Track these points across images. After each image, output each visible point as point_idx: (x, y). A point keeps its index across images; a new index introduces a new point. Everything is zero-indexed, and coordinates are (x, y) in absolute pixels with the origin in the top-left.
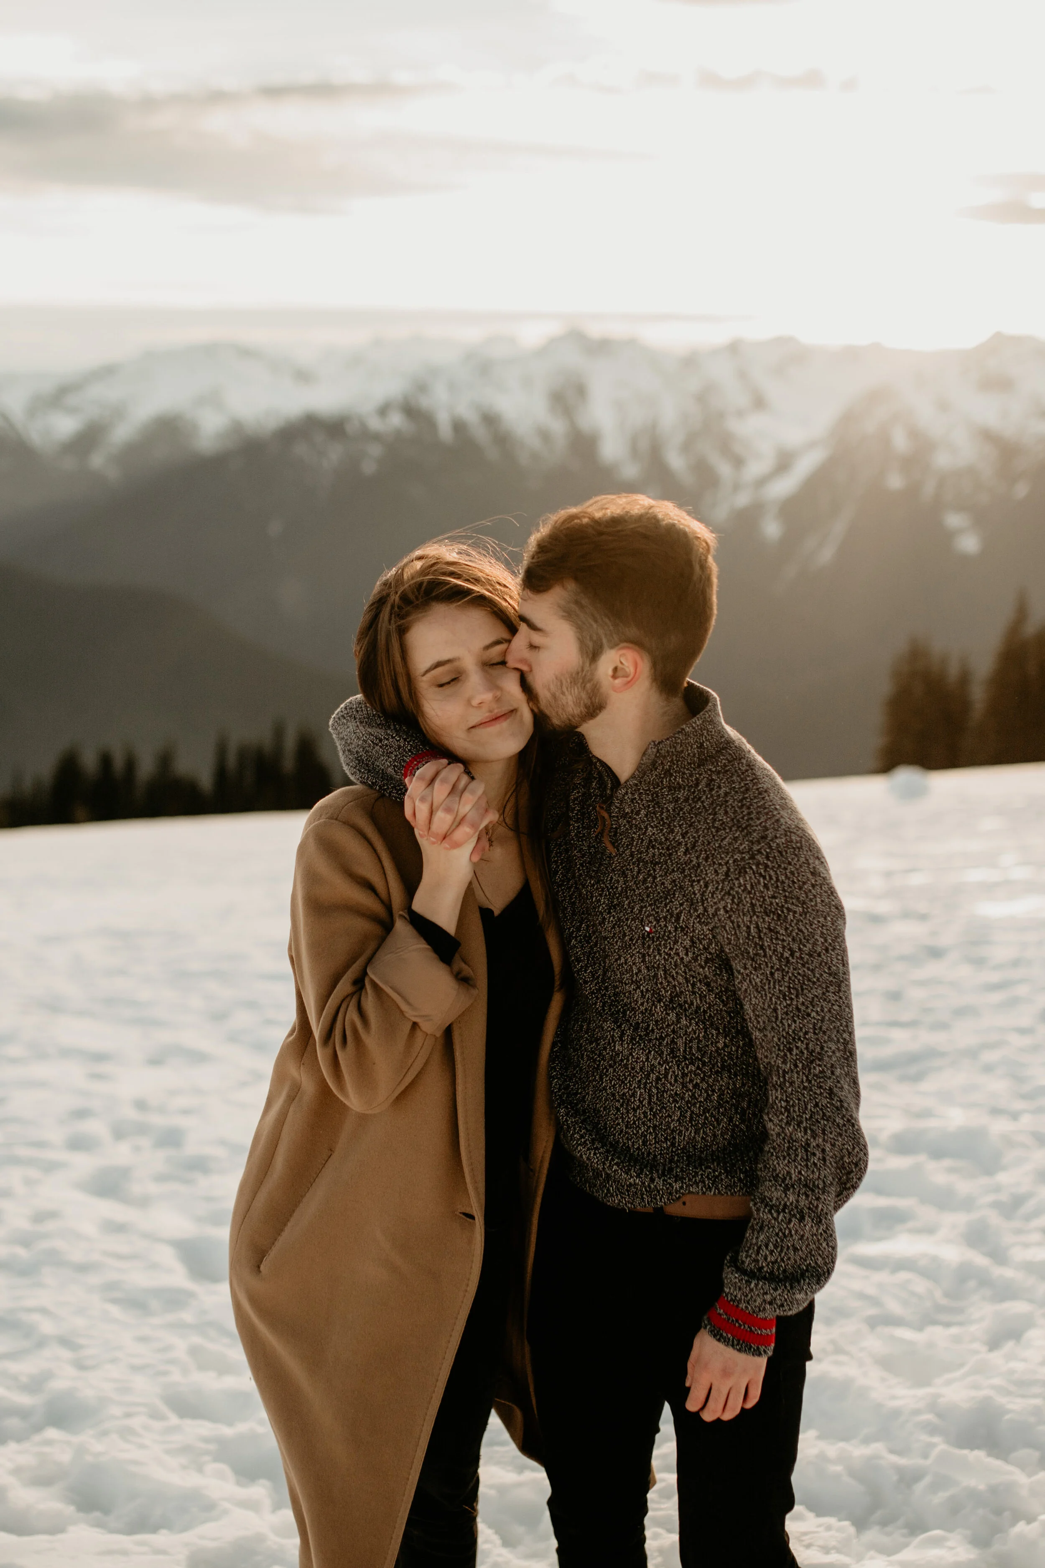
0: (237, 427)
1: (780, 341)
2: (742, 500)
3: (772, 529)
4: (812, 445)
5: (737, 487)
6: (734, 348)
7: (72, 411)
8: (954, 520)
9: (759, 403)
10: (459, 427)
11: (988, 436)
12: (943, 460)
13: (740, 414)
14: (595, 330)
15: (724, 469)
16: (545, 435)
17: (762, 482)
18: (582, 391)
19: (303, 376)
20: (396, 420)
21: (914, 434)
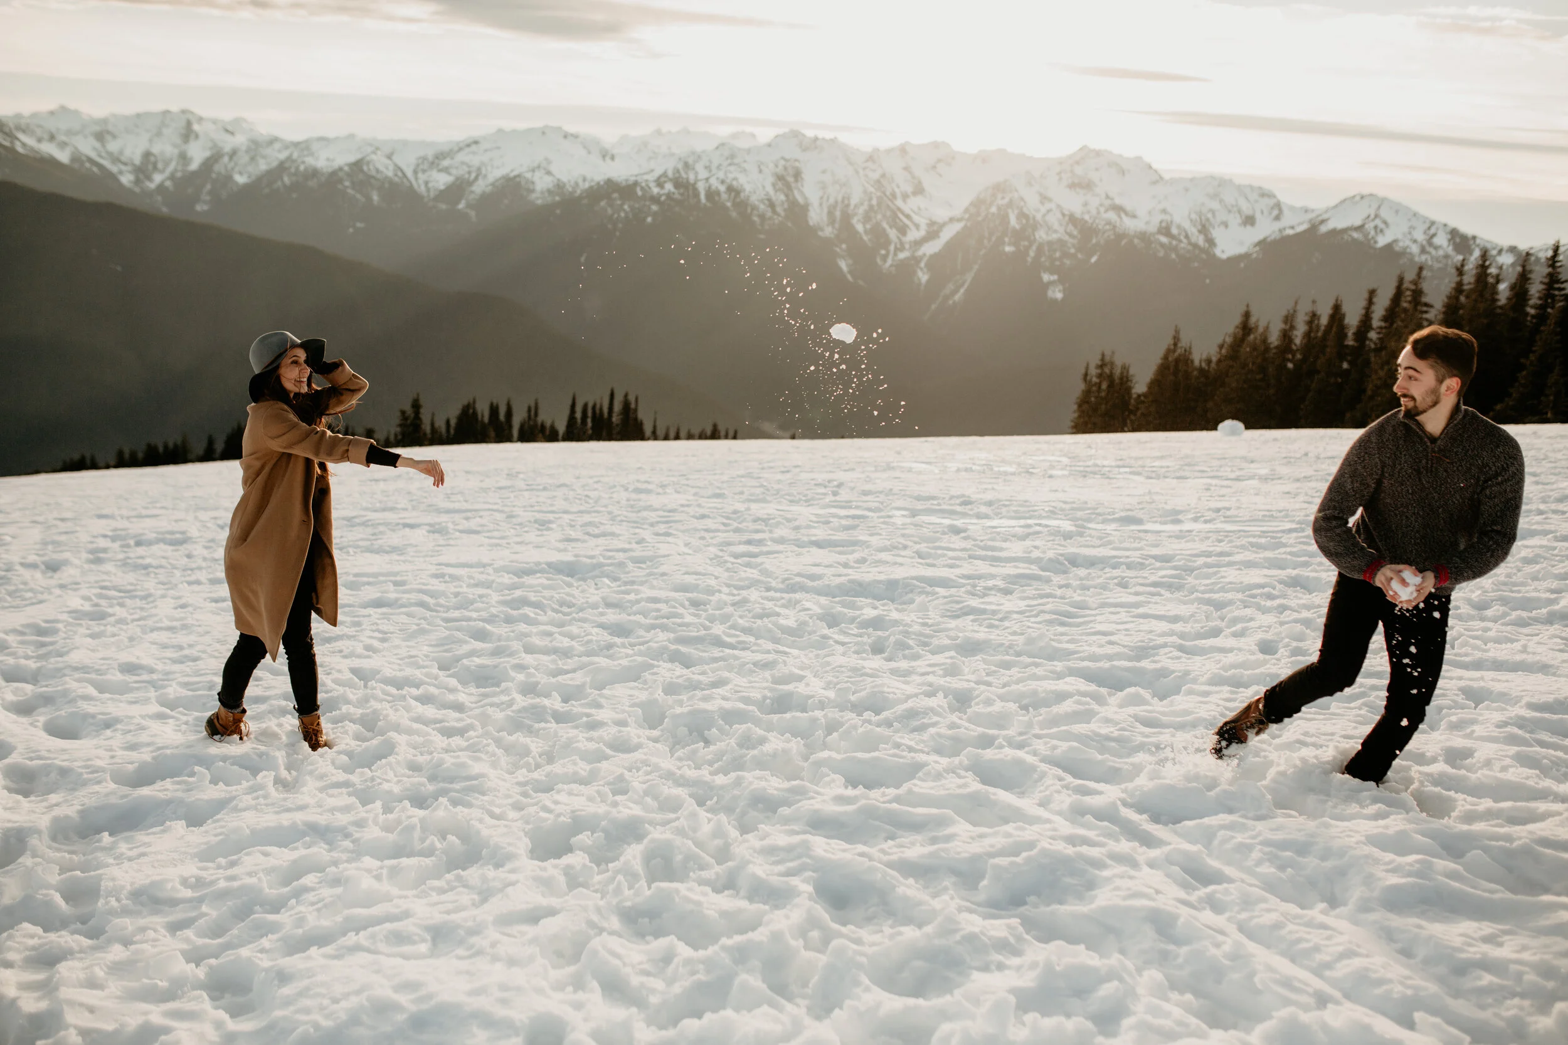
0: (560, 186)
1: (936, 145)
2: (902, 256)
3: (923, 277)
4: (951, 220)
5: (901, 248)
6: (903, 150)
7: (446, 170)
8: (1046, 277)
9: (919, 190)
10: (711, 194)
11: (1073, 219)
12: (1041, 235)
13: (905, 197)
14: (810, 133)
15: (893, 234)
16: (772, 205)
17: (918, 243)
18: (797, 175)
19: (606, 155)
20: (669, 187)
21: (1022, 215)
